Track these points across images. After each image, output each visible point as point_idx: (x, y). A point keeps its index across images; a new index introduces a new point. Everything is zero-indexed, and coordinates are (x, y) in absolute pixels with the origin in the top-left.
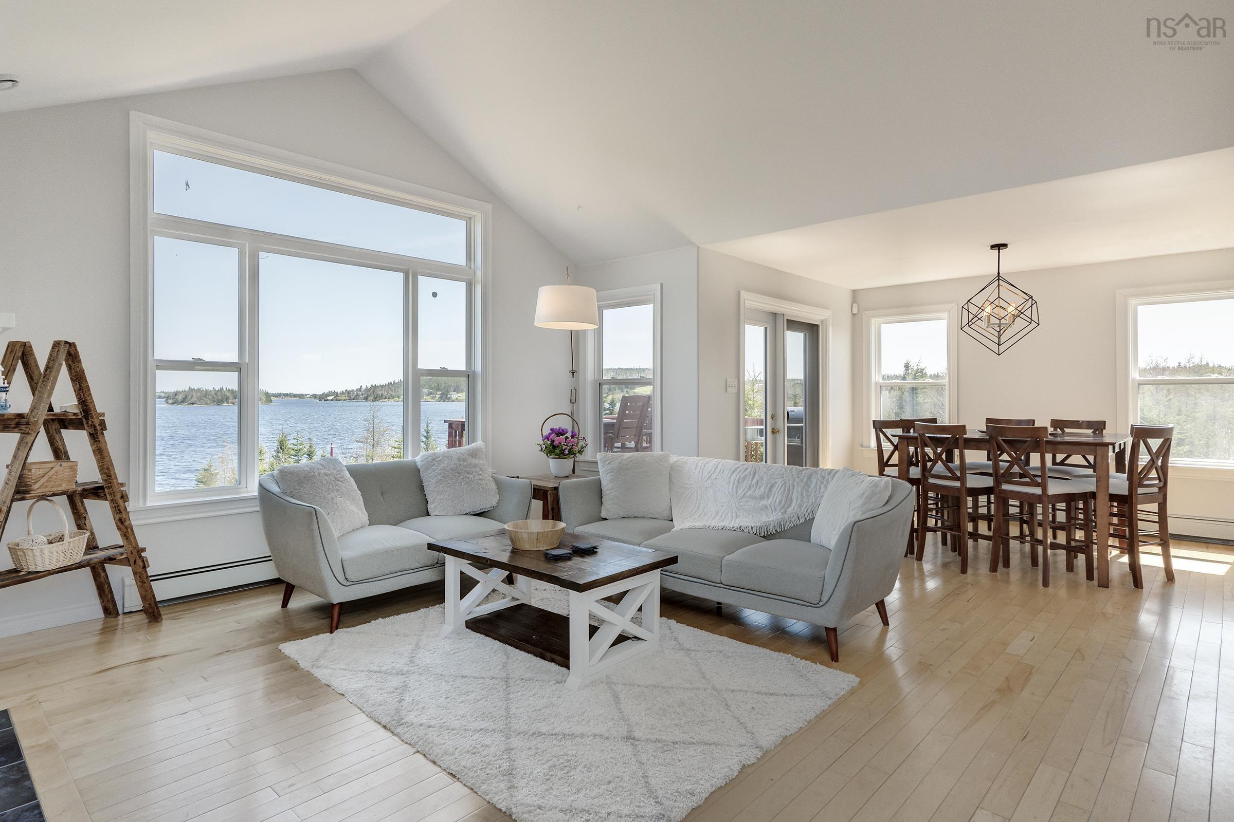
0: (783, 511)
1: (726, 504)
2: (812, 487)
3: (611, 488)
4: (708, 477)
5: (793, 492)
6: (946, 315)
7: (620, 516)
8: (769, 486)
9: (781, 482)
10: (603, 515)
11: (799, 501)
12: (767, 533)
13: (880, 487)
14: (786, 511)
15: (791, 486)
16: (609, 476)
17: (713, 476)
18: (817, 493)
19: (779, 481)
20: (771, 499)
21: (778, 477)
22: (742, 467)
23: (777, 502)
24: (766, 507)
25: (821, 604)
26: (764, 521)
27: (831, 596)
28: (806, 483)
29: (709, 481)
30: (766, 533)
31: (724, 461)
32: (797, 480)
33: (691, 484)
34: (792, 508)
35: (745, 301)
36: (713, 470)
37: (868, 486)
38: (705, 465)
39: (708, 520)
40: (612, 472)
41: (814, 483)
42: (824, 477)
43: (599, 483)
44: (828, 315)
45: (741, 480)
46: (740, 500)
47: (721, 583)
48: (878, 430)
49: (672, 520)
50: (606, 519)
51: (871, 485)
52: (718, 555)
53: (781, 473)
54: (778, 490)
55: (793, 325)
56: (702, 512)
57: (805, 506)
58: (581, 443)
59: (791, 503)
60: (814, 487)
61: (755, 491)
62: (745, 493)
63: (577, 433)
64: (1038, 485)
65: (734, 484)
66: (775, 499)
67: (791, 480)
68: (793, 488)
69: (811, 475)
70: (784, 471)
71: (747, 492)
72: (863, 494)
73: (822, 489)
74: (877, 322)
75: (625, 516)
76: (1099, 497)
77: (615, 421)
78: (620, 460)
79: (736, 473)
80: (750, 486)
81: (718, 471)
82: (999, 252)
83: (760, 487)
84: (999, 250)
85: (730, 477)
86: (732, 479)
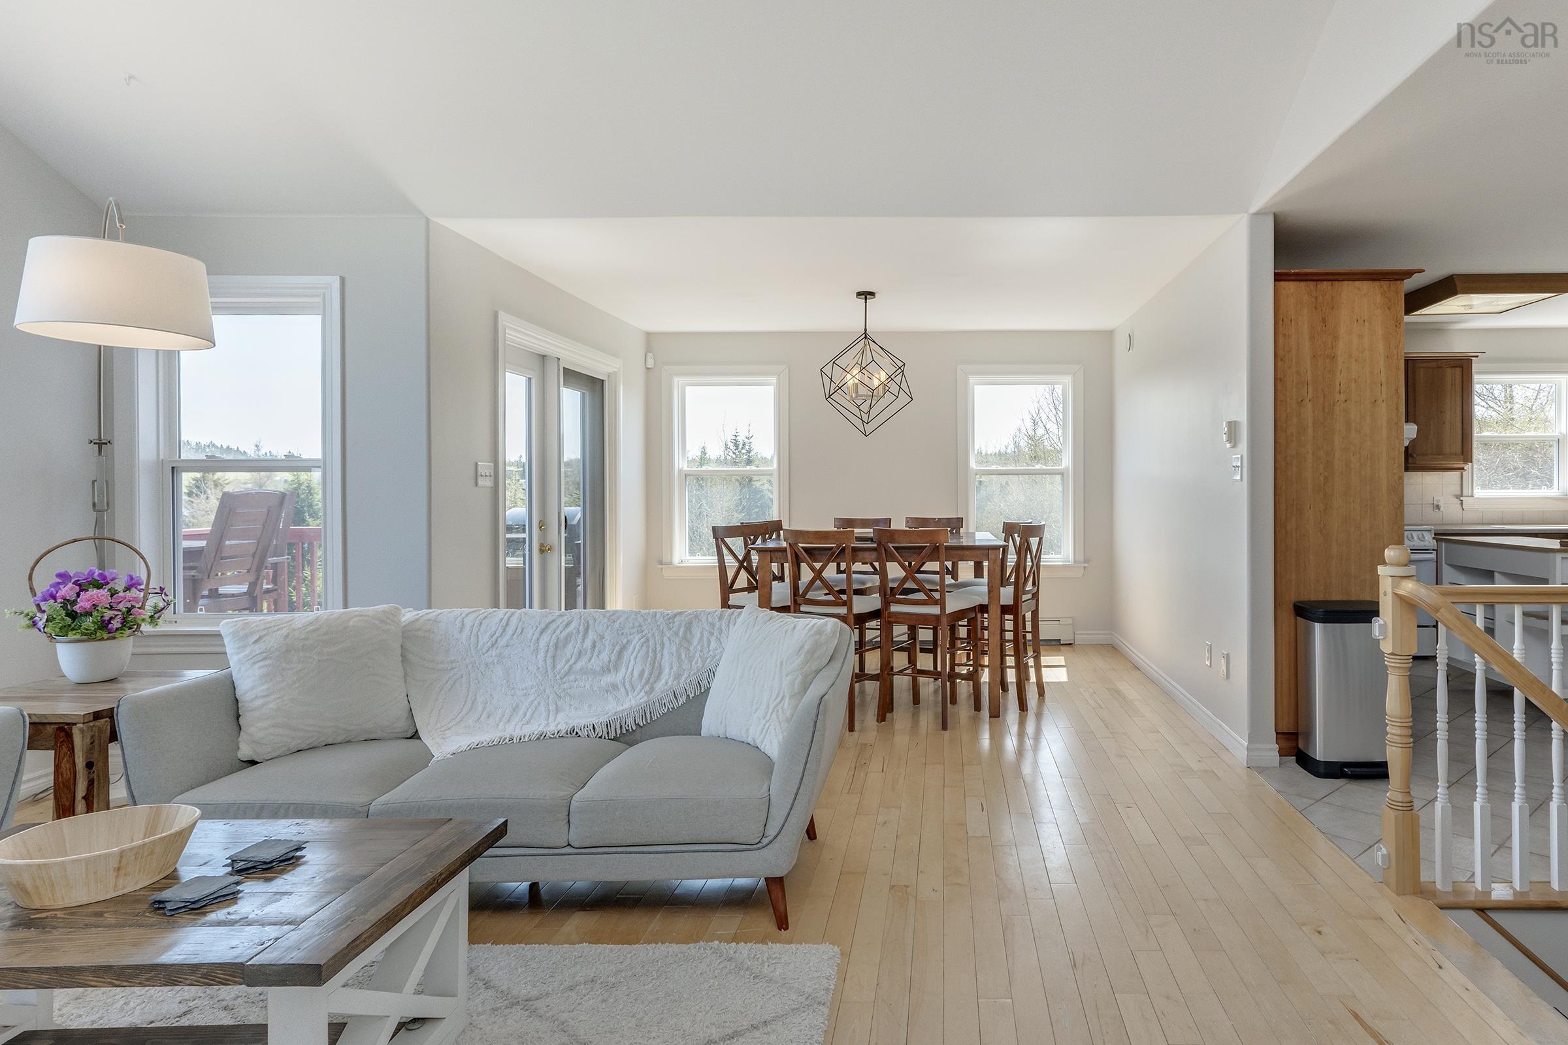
0: (647, 688)
1: (533, 691)
2: (695, 642)
3: (265, 694)
4: (489, 644)
5: (662, 655)
6: (774, 380)
7: (289, 750)
8: (617, 648)
9: (640, 640)
10: (245, 752)
11: (675, 668)
12: (621, 731)
13: (826, 634)
14: (652, 689)
15: (658, 646)
16: (259, 668)
17: (503, 642)
18: (705, 651)
19: (636, 640)
20: (624, 670)
21: (632, 631)
22: (561, 620)
23: (636, 674)
24: (615, 687)
25: (765, 841)
26: (614, 711)
27: (783, 826)
28: (685, 637)
29: (493, 652)
30: (619, 732)
31: (519, 611)
32: (668, 634)
33: (452, 662)
34: (663, 681)
35: (505, 329)
36: (500, 630)
37: (807, 634)
38: (481, 623)
39: (498, 725)
40: (265, 659)
41: (698, 635)
42: (712, 625)
43: (231, 685)
44: (618, 366)
45: (561, 644)
46: (561, 679)
47: (569, 845)
48: (719, 540)
49: (415, 736)
50: (253, 763)
51: (812, 632)
52: (562, 793)
53: (637, 624)
54: (635, 654)
55: (572, 377)
56: (483, 711)
57: (686, 675)
58: (153, 601)
59: (660, 673)
60: (698, 643)
61: (590, 660)
62: (571, 666)
63: (144, 578)
64: (936, 602)
65: (547, 651)
66: (630, 670)
67: (656, 635)
68: (663, 648)
69: (690, 623)
70: (641, 620)
71: (575, 663)
72: (801, 647)
73: (713, 645)
74: (680, 382)
75: (303, 746)
76: (992, 609)
77: (203, 543)
78: (285, 631)
79: (550, 631)
80: (580, 653)
81: (510, 631)
82: (866, 303)
83: (600, 652)
84: (866, 299)
85: (538, 639)
86: (542, 643)
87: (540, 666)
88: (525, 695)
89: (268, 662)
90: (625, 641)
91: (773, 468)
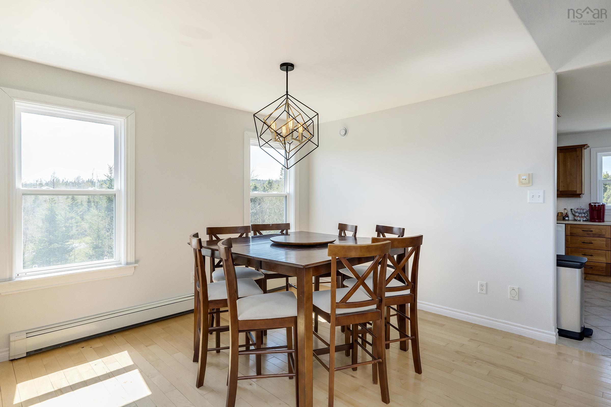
91: (114, 190)
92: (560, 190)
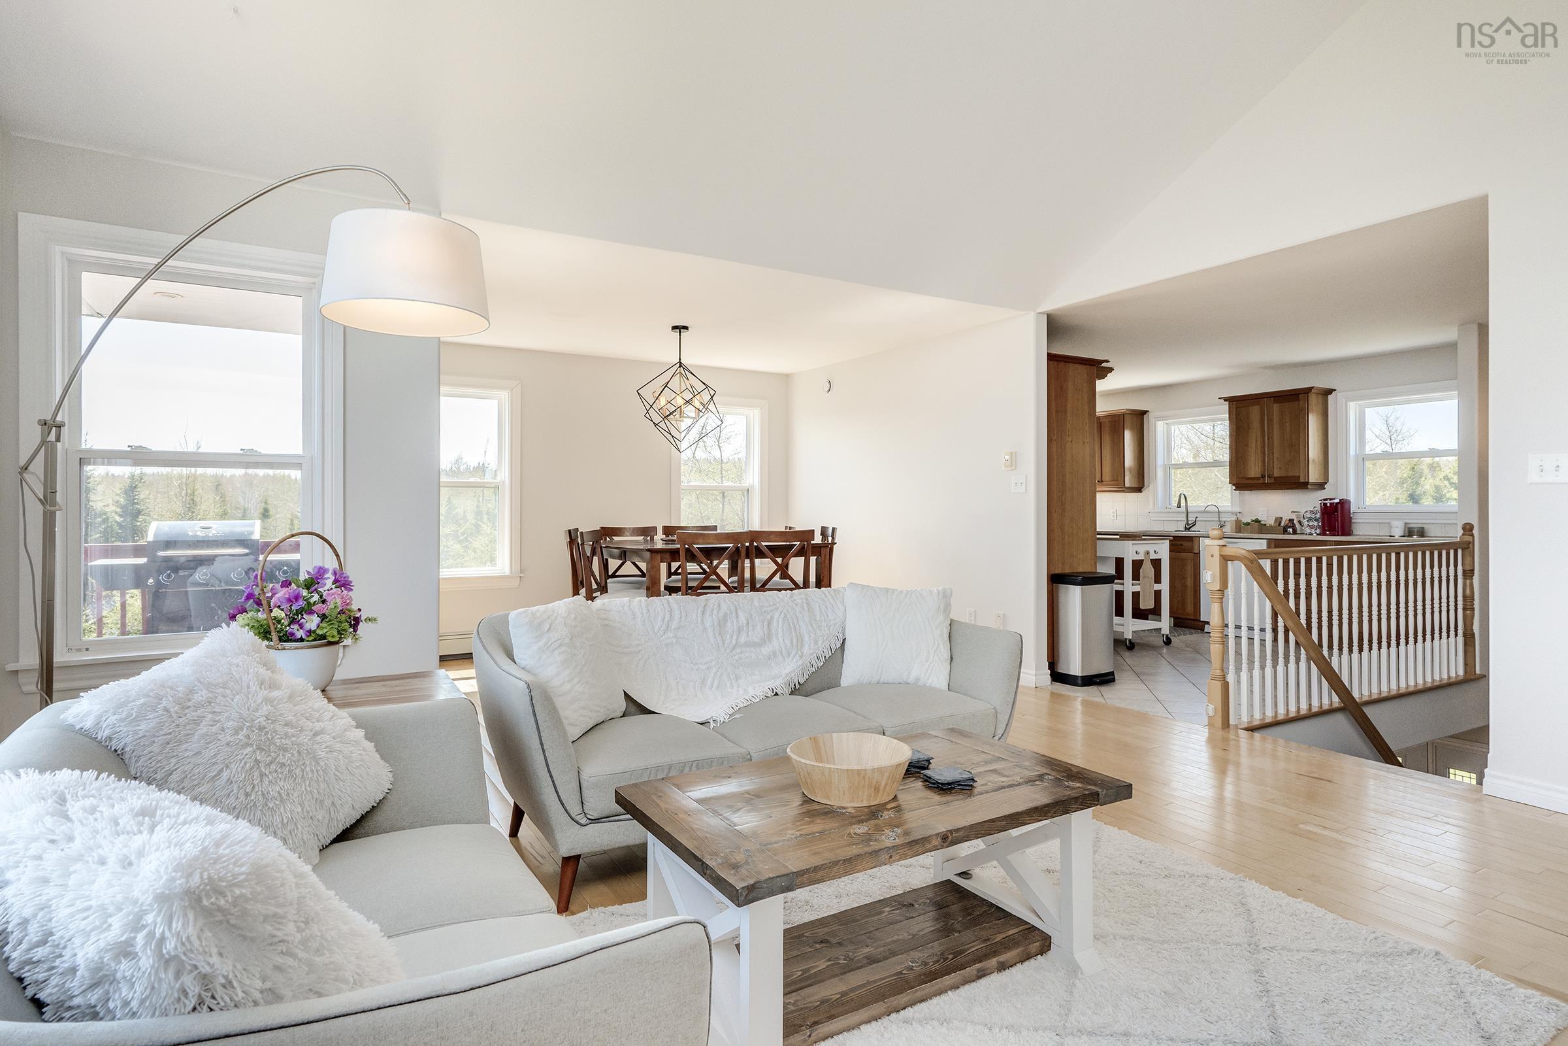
0: (798, 654)
2: (818, 614)
4: (663, 628)
5: (800, 626)
8: (766, 623)
11: (812, 636)
14: (802, 653)
15: (794, 619)
17: (673, 625)
20: (776, 639)
21: (770, 609)
23: (788, 643)
24: (774, 655)
28: (810, 610)
32: (797, 608)
33: (637, 645)
34: (807, 648)
41: (818, 609)
46: (731, 652)
53: (771, 603)
54: (780, 627)
59: (803, 640)
60: (820, 615)
61: (748, 635)
62: (736, 641)
66: (781, 639)
67: (790, 611)
68: (798, 621)
71: (738, 638)
82: (680, 335)
83: (754, 628)
84: (680, 332)
85: (702, 620)
86: (708, 624)
87: (713, 643)
88: (708, 668)
89: (563, 649)
90: (769, 617)
91: (498, 481)
92: (1275, 476)
